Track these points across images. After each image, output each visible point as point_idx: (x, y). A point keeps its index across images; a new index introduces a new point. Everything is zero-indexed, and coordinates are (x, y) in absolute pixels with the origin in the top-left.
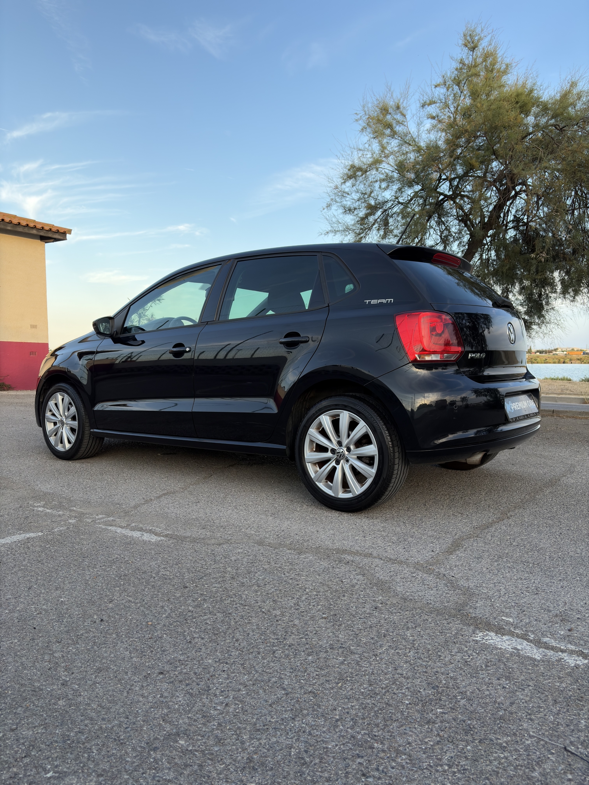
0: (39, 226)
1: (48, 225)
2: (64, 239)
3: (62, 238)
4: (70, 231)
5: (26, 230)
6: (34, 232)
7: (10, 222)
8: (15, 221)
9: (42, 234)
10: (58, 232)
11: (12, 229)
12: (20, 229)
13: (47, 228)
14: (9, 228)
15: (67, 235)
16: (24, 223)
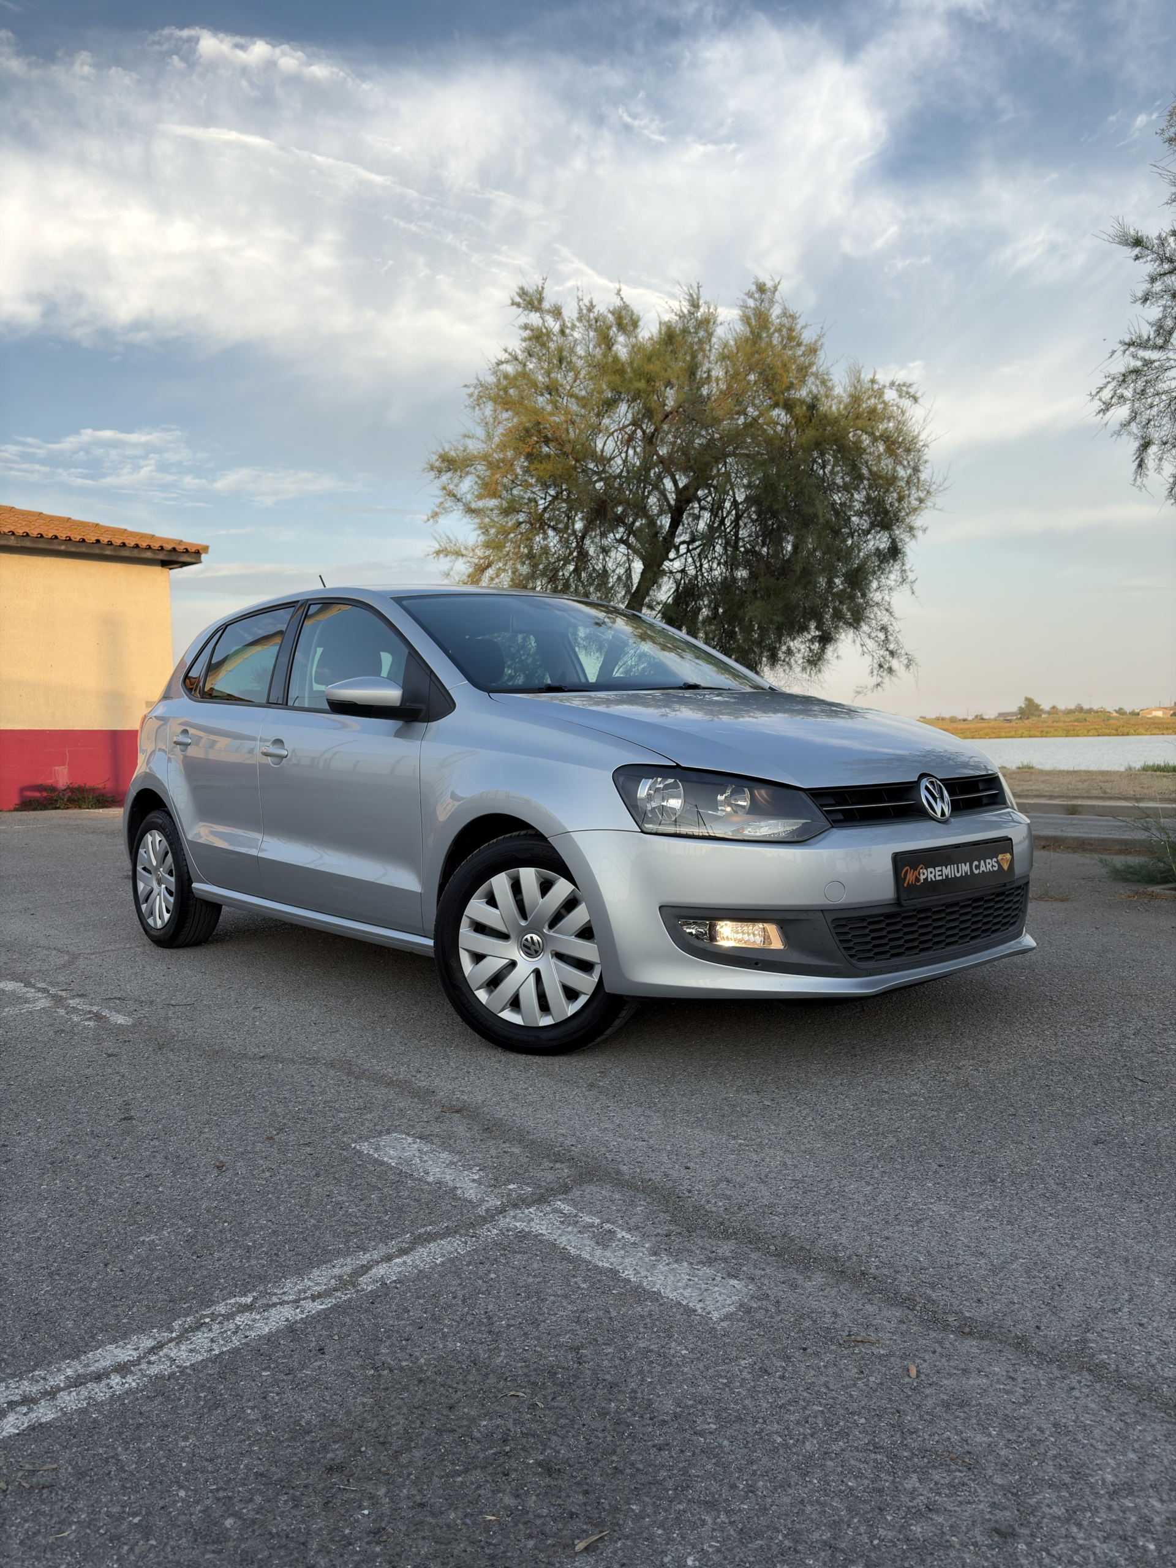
0: (156, 545)
1: (172, 540)
2: (198, 561)
3: (193, 560)
4: (206, 549)
5: (135, 553)
6: (149, 555)
7: (110, 543)
8: (118, 542)
9: (161, 556)
10: (187, 551)
11: (113, 553)
12: (125, 553)
13: (168, 547)
14: (108, 552)
15: (203, 557)
16: (131, 543)
